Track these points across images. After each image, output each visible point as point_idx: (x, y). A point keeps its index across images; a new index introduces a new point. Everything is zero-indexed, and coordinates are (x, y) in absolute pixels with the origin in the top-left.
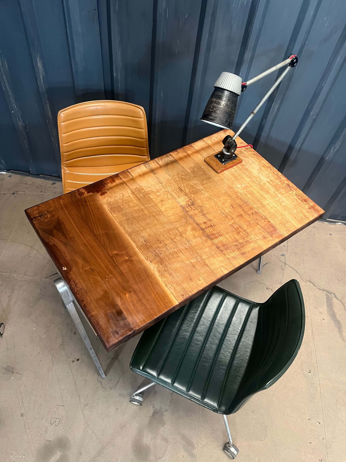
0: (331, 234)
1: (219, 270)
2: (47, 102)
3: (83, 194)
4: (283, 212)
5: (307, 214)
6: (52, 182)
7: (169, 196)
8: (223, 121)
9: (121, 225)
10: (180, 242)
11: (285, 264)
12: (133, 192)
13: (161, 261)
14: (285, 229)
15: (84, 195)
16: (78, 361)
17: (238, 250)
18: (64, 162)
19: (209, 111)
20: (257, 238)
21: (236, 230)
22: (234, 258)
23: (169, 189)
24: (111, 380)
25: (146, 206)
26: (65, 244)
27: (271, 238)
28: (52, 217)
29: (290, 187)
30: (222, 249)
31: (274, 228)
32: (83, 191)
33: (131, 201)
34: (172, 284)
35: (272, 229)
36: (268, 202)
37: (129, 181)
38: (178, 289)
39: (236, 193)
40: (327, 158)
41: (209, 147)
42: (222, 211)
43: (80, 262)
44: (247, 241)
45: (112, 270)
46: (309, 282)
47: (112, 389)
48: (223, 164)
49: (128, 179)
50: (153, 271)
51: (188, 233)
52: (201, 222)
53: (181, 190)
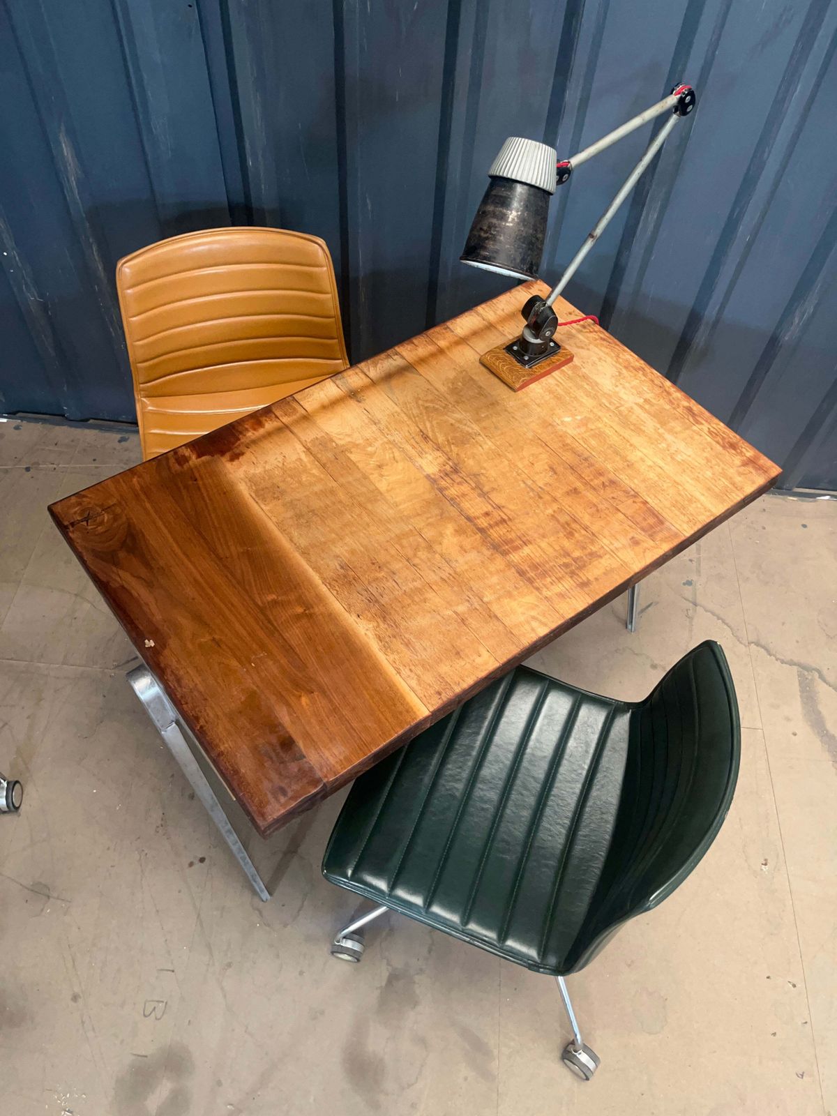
0: (804, 526)
1: (527, 627)
2: (91, 240)
3: (186, 459)
4: (678, 479)
5: (738, 479)
6: (119, 436)
7: (397, 454)
8: (515, 259)
9: (283, 531)
10: (428, 564)
11: (695, 604)
12: (308, 449)
13: (383, 613)
14: (685, 519)
15: (191, 463)
16: (202, 864)
17: (571, 577)
18: (141, 385)
19: (480, 236)
20: (616, 544)
21: (564, 528)
22: (561, 596)
23: (397, 437)
24: (284, 905)
25: (342, 480)
26: (149, 585)
27: (652, 543)
28: (116, 518)
29: (694, 415)
30: (531, 575)
31: (657, 517)
32: (187, 452)
33: (305, 470)
34: (413, 668)
35: (651, 521)
36: (641, 454)
37: (297, 422)
38: (428, 678)
39: (562, 437)
40: (786, 338)
41: (490, 327)
42: (529, 482)
43: (187, 625)
44: (592, 554)
45: (266, 640)
46: (755, 645)
47: (289, 926)
48: (527, 367)
49: (295, 417)
50: (366, 638)
51: (445, 542)
52: (477, 514)
53: (426, 438)
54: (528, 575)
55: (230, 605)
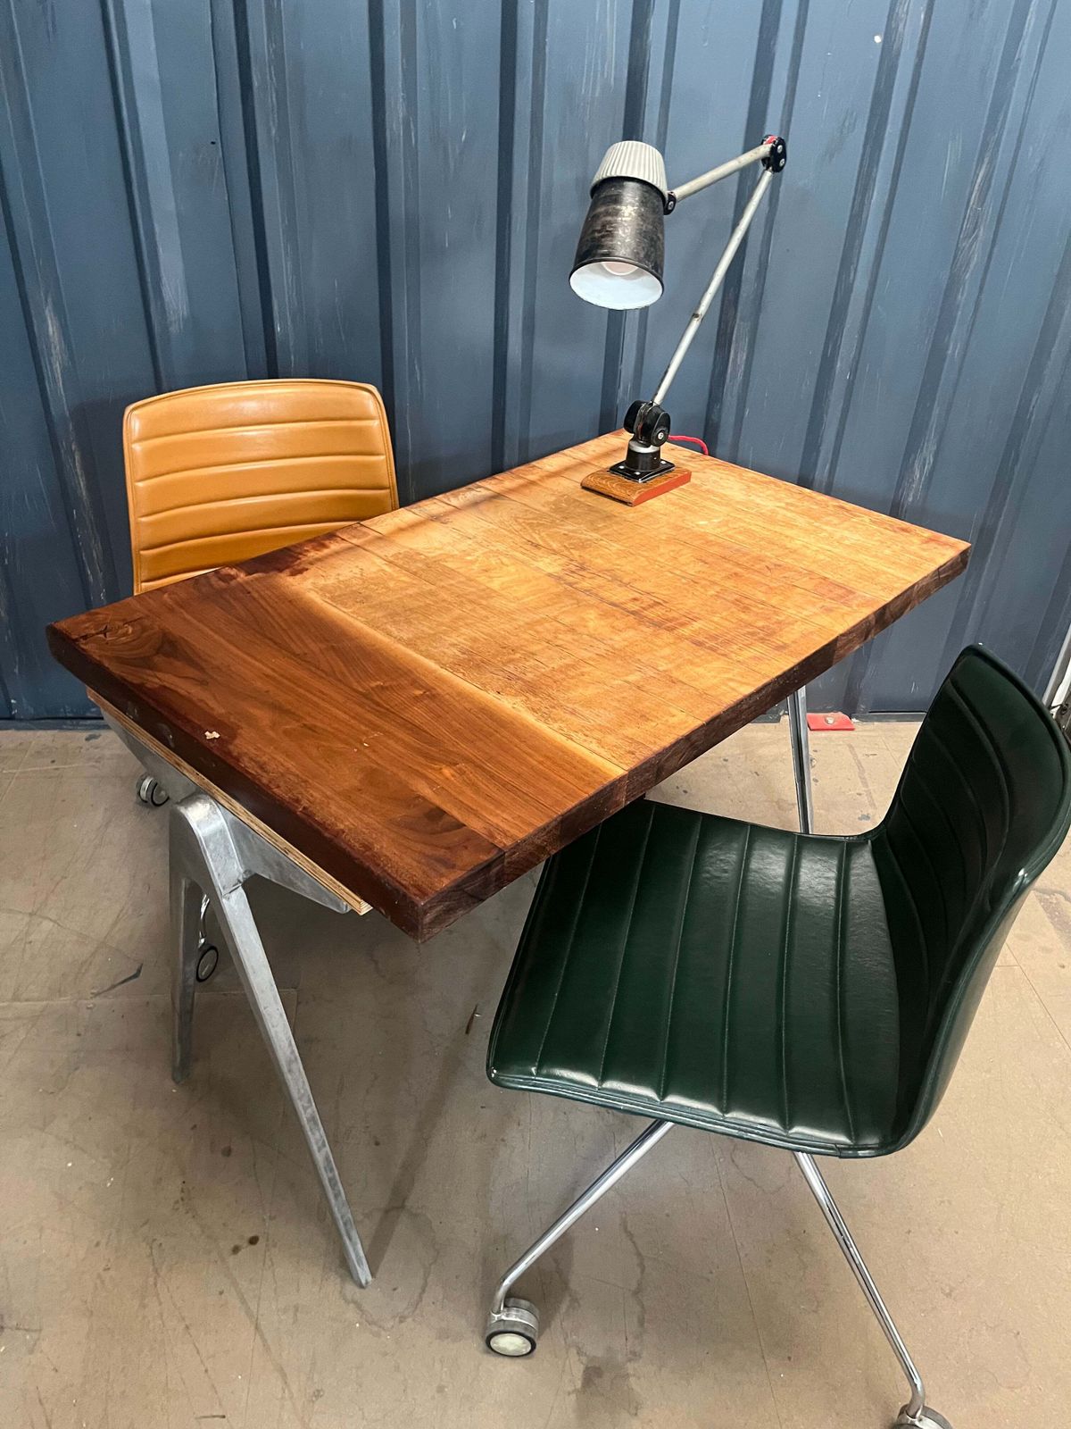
1: (724, 688)
2: (73, 447)
3: (234, 578)
4: (853, 557)
5: (925, 554)
7: (505, 560)
9: (376, 628)
10: (576, 643)
12: (391, 562)
13: (531, 689)
14: (879, 587)
15: (238, 579)
16: (253, 1247)
17: (762, 643)
19: (594, 239)
20: (805, 613)
21: (735, 604)
22: (755, 658)
23: (501, 547)
24: (395, 1289)
25: (441, 584)
26: (202, 683)
27: (848, 609)
28: (144, 629)
29: (847, 511)
30: (711, 644)
31: (844, 588)
32: (232, 572)
33: (392, 578)
34: (588, 733)
35: (841, 592)
36: (801, 543)
37: (370, 542)
38: (611, 739)
39: (702, 536)
42: (678, 572)
43: (264, 716)
44: (779, 623)
45: (379, 722)
47: (408, 1320)
48: (640, 481)
49: (366, 539)
50: (514, 711)
51: (591, 624)
52: (622, 600)
53: (537, 546)
54: (707, 645)
55: (318, 694)
